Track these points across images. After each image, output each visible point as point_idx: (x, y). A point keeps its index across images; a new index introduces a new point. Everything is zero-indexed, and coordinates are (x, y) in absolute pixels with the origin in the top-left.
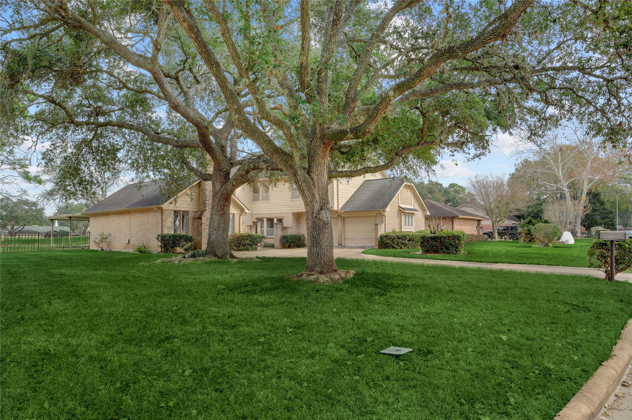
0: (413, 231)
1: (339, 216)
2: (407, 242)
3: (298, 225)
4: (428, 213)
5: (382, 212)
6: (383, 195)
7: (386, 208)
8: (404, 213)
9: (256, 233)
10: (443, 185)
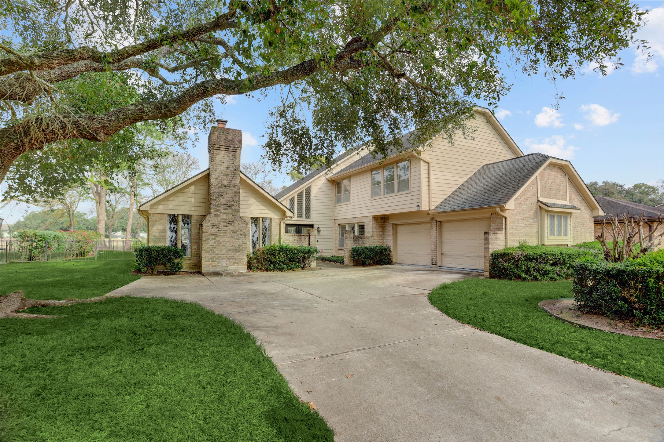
0: (569, 243)
1: (432, 219)
2: (549, 268)
3: (384, 234)
4: (601, 213)
5: (498, 210)
6: (505, 183)
7: (505, 203)
8: (548, 212)
9: (309, 245)
10: (625, 187)
